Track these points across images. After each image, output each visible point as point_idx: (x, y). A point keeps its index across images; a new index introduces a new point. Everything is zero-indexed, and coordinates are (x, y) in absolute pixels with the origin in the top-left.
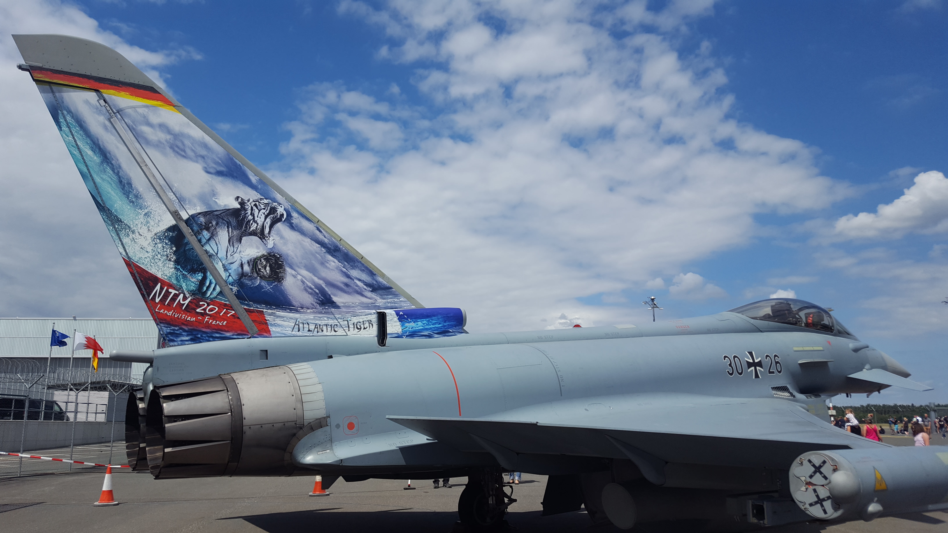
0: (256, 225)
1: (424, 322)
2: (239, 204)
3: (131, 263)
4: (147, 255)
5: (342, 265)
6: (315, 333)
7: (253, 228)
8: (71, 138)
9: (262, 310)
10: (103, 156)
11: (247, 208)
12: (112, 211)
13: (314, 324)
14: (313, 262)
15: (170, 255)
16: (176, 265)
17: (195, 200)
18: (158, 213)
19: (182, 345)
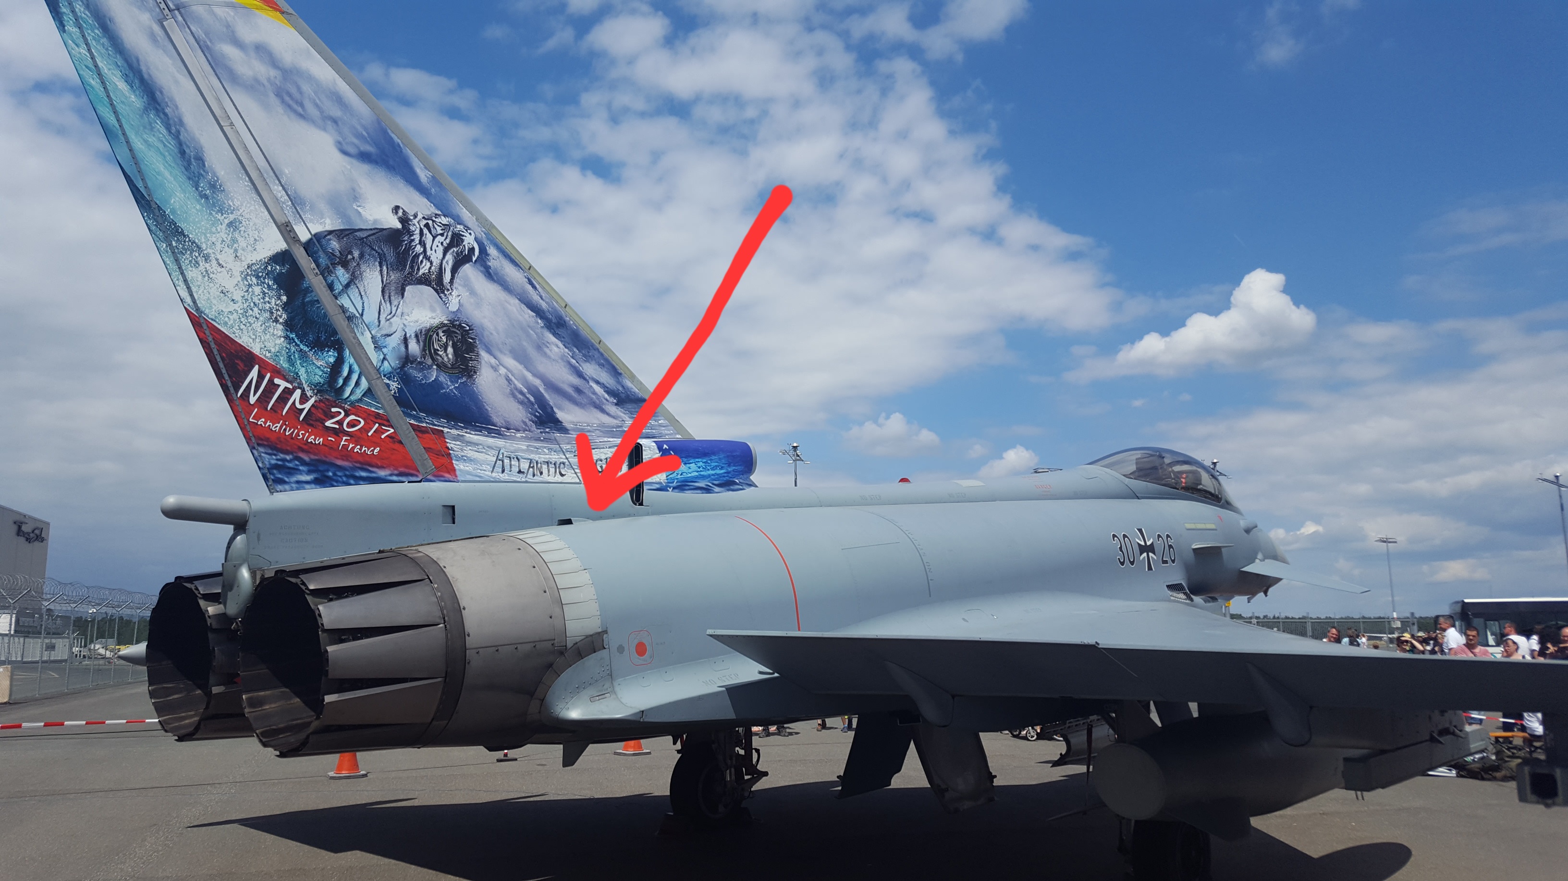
0: (428, 264)
1: (699, 465)
2: (400, 222)
3: (202, 321)
4: (232, 307)
5: (569, 352)
6: (530, 476)
7: (423, 269)
8: (83, 51)
9: (442, 429)
10: (147, 95)
11: (414, 229)
12: (165, 212)
13: (528, 459)
14: (525, 343)
15: (277, 310)
16: (287, 331)
17: (322, 206)
18: (255, 224)
19: (298, 489)
